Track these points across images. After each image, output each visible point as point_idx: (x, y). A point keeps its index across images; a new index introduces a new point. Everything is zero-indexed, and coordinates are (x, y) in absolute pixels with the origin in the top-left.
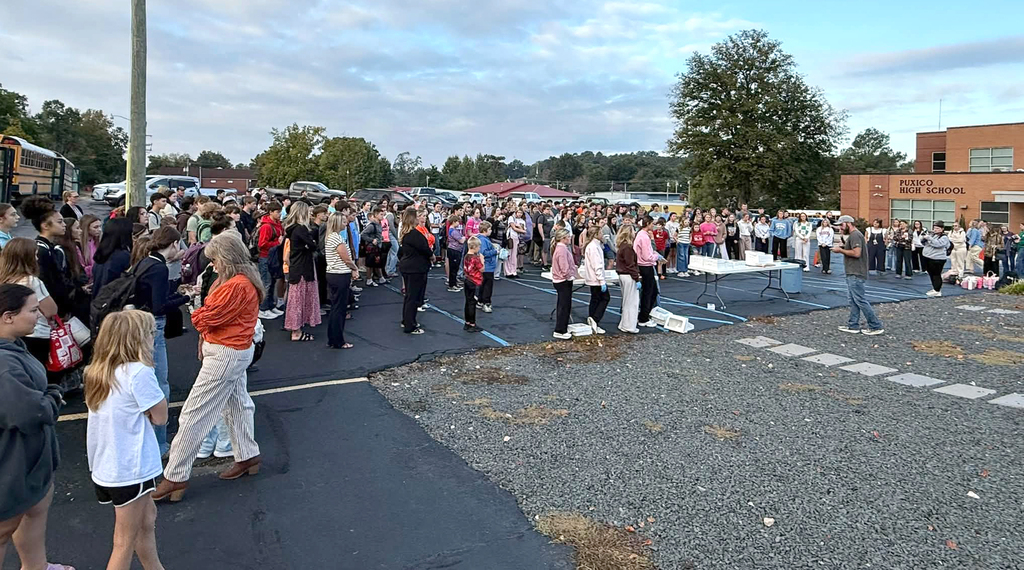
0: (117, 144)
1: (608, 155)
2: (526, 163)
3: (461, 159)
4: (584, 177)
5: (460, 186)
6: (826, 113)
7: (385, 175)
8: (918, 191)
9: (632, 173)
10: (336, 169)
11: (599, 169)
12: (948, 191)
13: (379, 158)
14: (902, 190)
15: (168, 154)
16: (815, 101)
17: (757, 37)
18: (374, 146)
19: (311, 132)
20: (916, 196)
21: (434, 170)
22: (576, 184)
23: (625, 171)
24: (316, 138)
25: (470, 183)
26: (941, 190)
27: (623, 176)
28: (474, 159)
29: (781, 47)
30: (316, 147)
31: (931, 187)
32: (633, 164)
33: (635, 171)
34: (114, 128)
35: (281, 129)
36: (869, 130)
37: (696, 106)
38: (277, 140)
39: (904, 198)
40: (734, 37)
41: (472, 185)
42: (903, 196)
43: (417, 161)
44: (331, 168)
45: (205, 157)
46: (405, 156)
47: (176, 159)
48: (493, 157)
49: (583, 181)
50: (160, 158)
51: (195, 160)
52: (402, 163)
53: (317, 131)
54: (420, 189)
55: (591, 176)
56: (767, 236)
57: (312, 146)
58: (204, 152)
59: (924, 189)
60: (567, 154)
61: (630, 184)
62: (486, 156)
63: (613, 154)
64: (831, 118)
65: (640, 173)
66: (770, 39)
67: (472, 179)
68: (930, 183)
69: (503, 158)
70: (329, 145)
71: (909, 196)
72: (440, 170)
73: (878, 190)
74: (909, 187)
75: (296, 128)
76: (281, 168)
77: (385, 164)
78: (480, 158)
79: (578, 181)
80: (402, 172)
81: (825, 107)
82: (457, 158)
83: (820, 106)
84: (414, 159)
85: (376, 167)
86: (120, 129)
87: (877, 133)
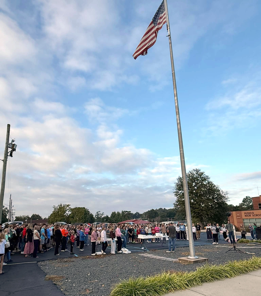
0: (5, 213)
1: (167, 209)
2: (140, 213)
3: (116, 213)
4: (159, 217)
5: (116, 222)
6: (221, 193)
7: (91, 219)
8: (250, 216)
9: (175, 215)
10: (73, 218)
11: (163, 214)
12: (259, 215)
13: (90, 213)
14: (245, 216)
15: (22, 216)
16: (218, 189)
17: (197, 171)
18: (88, 210)
19: (66, 206)
20: (250, 217)
21: (107, 217)
22: (156, 219)
23: (172, 214)
24: (68, 208)
25: (119, 220)
26: (257, 215)
27: (172, 216)
28: (121, 212)
29: (205, 174)
30: (67, 211)
31: (254, 214)
32: (175, 212)
33: (176, 214)
34: (5, 208)
35: (56, 206)
36: (247, 197)
37: (181, 192)
38: (55, 209)
39: (246, 218)
40: (191, 171)
41: (120, 221)
42: (246, 217)
43: (103, 214)
44: (71, 218)
45: (34, 216)
46: (99, 213)
47: (24, 217)
48: (127, 212)
49: (159, 218)
50: (19, 217)
51: (30, 217)
52: (98, 215)
53: (68, 206)
54: (96, 223)
55: (161, 216)
56: (179, 230)
57: (66, 211)
58: (33, 214)
59: (252, 215)
60: (152, 209)
61: (174, 218)
62: (124, 211)
63: (169, 209)
64: (223, 194)
65: (177, 214)
66: (201, 171)
67: (120, 219)
68: (253, 213)
69: (130, 212)
70: (72, 210)
71: (248, 217)
72: (109, 216)
73: (238, 216)
74: (247, 215)
75: (61, 205)
76: (55, 218)
77: (92, 216)
78: (123, 212)
79: (157, 218)
80: (98, 218)
81: (221, 191)
82: (115, 212)
83: (220, 190)
84: (102, 213)
85: (88, 216)
86: (7, 208)
87: (250, 197)
